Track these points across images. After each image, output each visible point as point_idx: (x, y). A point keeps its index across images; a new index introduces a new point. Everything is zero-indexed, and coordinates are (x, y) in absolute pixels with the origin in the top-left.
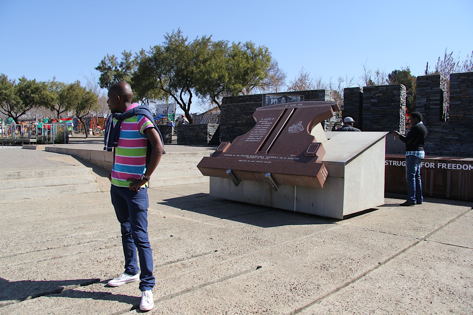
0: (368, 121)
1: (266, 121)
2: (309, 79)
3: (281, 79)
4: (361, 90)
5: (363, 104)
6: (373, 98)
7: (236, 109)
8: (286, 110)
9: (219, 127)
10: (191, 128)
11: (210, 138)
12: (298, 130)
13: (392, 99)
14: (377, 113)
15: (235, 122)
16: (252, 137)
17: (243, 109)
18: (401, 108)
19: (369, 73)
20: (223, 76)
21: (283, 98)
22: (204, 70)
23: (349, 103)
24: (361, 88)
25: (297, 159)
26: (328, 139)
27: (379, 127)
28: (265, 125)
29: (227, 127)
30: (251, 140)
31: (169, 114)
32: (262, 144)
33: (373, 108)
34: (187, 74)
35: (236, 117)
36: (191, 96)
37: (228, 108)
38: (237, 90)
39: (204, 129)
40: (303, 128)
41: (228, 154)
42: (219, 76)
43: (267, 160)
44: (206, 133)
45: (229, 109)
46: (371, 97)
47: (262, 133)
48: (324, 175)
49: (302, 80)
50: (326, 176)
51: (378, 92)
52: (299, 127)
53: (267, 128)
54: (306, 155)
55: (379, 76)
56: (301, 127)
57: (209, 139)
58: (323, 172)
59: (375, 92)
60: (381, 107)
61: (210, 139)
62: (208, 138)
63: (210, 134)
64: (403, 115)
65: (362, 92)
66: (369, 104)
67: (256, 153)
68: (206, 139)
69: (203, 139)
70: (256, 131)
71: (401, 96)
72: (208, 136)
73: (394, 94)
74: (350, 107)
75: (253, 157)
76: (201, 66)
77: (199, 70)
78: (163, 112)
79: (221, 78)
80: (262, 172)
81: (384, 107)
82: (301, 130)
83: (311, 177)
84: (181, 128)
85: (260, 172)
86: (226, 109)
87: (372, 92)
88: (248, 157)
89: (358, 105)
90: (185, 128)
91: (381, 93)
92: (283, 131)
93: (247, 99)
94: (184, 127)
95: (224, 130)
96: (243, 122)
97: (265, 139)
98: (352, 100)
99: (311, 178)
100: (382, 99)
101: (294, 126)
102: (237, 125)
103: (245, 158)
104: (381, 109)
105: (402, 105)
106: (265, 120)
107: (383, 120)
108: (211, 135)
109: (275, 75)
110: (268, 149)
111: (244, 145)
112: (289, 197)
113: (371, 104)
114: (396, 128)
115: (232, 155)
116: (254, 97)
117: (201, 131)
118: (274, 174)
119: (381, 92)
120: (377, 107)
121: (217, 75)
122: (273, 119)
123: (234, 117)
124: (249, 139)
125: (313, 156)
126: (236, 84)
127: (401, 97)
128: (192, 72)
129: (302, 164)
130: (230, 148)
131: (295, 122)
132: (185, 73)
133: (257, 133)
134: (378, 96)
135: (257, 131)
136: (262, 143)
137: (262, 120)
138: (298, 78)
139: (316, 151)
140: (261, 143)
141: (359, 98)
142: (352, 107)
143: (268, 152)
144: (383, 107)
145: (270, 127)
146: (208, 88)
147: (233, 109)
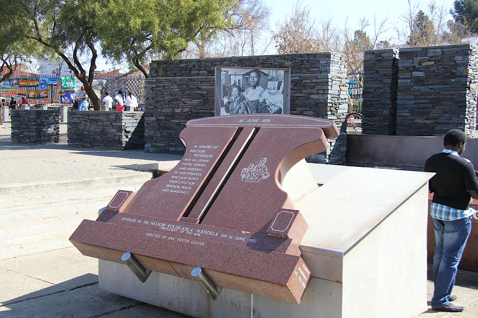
0: (408, 111)
1: (203, 152)
2: (309, 18)
3: (261, 17)
4: (395, 54)
5: (399, 81)
6: (417, 70)
7: (172, 87)
8: (240, 130)
9: (143, 117)
10: (93, 118)
11: (127, 137)
12: (259, 178)
13: (452, 71)
14: (423, 97)
15: (171, 110)
16: (176, 184)
17: (185, 87)
18: (469, 88)
19: (416, 7)
20: (150, 23)
21: (253, 74)
22: (115, 12)
23: (372, 78)
24: (396, 50)
25: (253, 240)
26: (320, 185)
27: (427, 122)
28: (201, 158)
29: (157, 119)
30: (172, 189)
31: (63, 78)
32: (191, 200)
33: (416, 88)
34: (84, 17)
35: (171, 102)
36: (95, 56)
37: (158, 85)
38: (176, 49)
39: (115, 120)
40: (267, 173)
41: (128, 218)
42: (143, 23)
43: (197, 239)
44: (120, 129)
45: (159, 87)
46: (414, 67)
47: (194, 176)
48: (302, 278)
49: (297, 21)
50: (306, 279)
51: (427, 58)
52: (260, 170)
53: (202, 165)
54: (269, 234)
55: (434, 13)
56: (264, 169)
57: (125, 140)
58: (300, 274)
59: (421, 58)
60: (430, 87)
61: (127, 140)
62: (124, 137)
63: (127, 130)
64: (472, 101)
65: (397, 57)
66: (409, 81)
67: (178, 220)
68: (120, 139)
69: (115, 138)
70: (182, 170)
71: (470, 65)
72: (123, 134)
73: (457, 62)
74: (374, 85)
75: (173, 228)
76: (110, 3)
77: (105, 10)
78: (53, 72)
79: (147, 27)
80: (186, 265)
81: (438, 87)
82: (265, 177)
83: (275, 285)
84: (75, 118)
85: (183, 264)
86: (155, 86)
87: (415, 59)
88: (163, 226)
89: (389, 81)
90: (82, 118)
91: (432, 61)
92: (232, 176)
93: (194, 66)
94: (80, 116)
95: (151, 125)
96: (184, 111)
97: (197, 191)
98: (378, 72)
99: (277, 287)
100: (434, 71)
101: (252, 168)
102: (173, 115)
103: (158, 230)
104: (431, 89)
105: (470, 82)
106: (200, 149)
107: (434, 109)
108: (128, 132)
109: (251, 9)
110: (202, 213)
111: (158, 199)
112: (240, 307)
113: (413, 80)
114: (457, 124)
115: (134, 221)
116: (206, 64)
117: (111, 123)
118: (208, 270)
119: (433, 59)
120: (424, 85)
121: (139, 21)
122: (216, 147)
123: (169, 102)
124: (168, 188)
125: (281, 238)
126: (174, 38)
127: (469, 68)
128: (93, 15)
129: (261, 254)
130: (133, 204)
131: (255, 160)
132: (80, 16)
133: (185, 175)
134: (427, 65)
135: (185, 171)
136: (193, 198)
137: (196, 149)
138: (291, 16)
139: (289, 228)
140: (190, 198)
141: (390, 69)
142: (378, 86)
143: (201, 220)
144: (435, 87)
145: (209, 164)
146: (123, 46)
147: (166, 87)
